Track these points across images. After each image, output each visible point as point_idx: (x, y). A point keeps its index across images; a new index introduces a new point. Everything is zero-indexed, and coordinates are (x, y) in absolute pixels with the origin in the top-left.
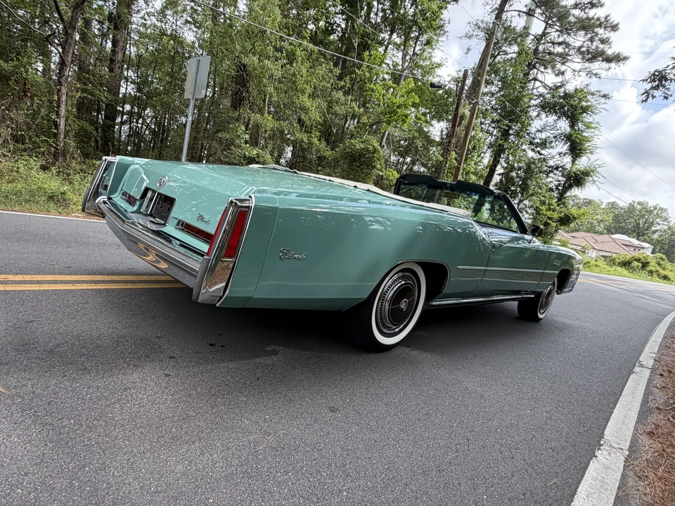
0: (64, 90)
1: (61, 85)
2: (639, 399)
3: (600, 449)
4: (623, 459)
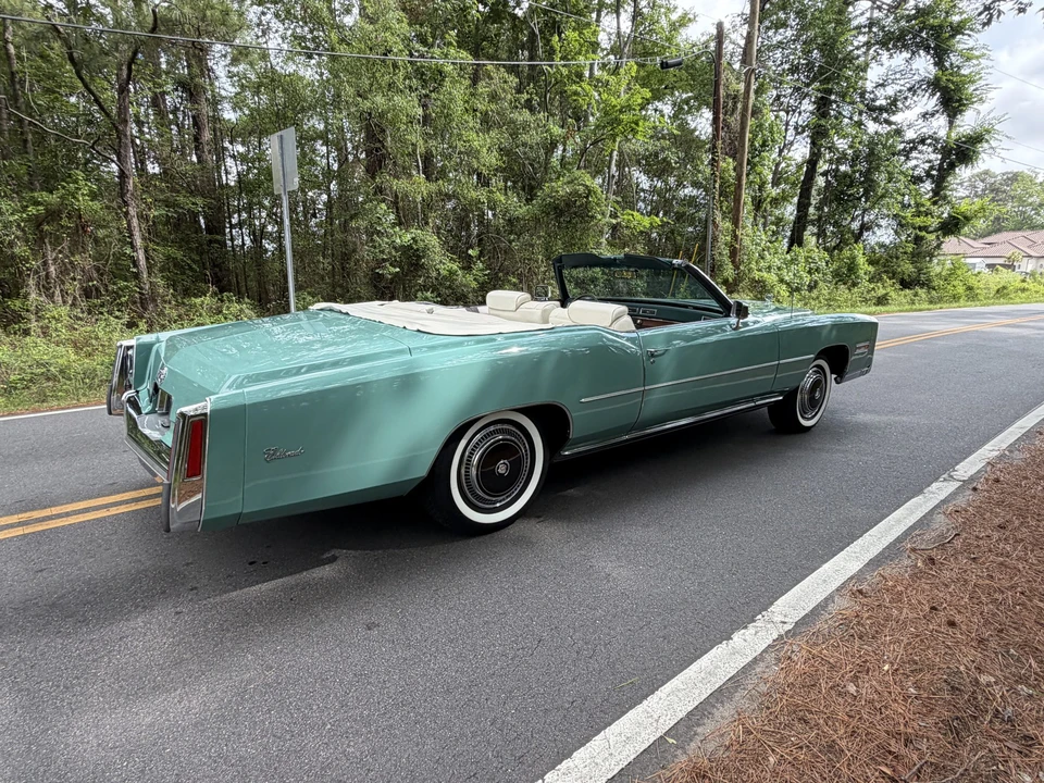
0: (132, 212)
1: (128, 205)
2: (891, 538)
3: (746, 627)
4: (775, 636)
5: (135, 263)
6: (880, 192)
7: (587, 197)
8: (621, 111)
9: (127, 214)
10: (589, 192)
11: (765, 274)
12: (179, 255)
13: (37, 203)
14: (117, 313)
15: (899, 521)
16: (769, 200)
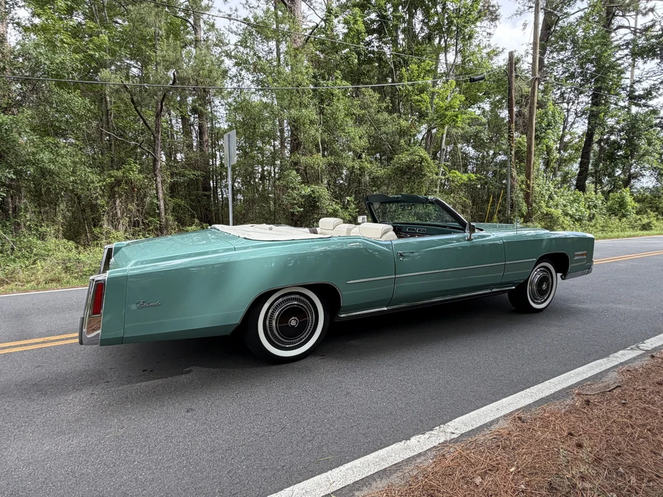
0: (159, 179)
1: (157, 176)
2: (565, 385)
3: (424, 434)
4: (442, 441)
5: (158, 208)
6: (641, 152)
7: (421, 163)
8: (446, 110)
9: (156, 180)
10: (422, 159)
11: (553, 210)
12: (183, 203)
13: (111, 177)
14: (147, 235)
15: (578, 374)
16: (554, 160)
